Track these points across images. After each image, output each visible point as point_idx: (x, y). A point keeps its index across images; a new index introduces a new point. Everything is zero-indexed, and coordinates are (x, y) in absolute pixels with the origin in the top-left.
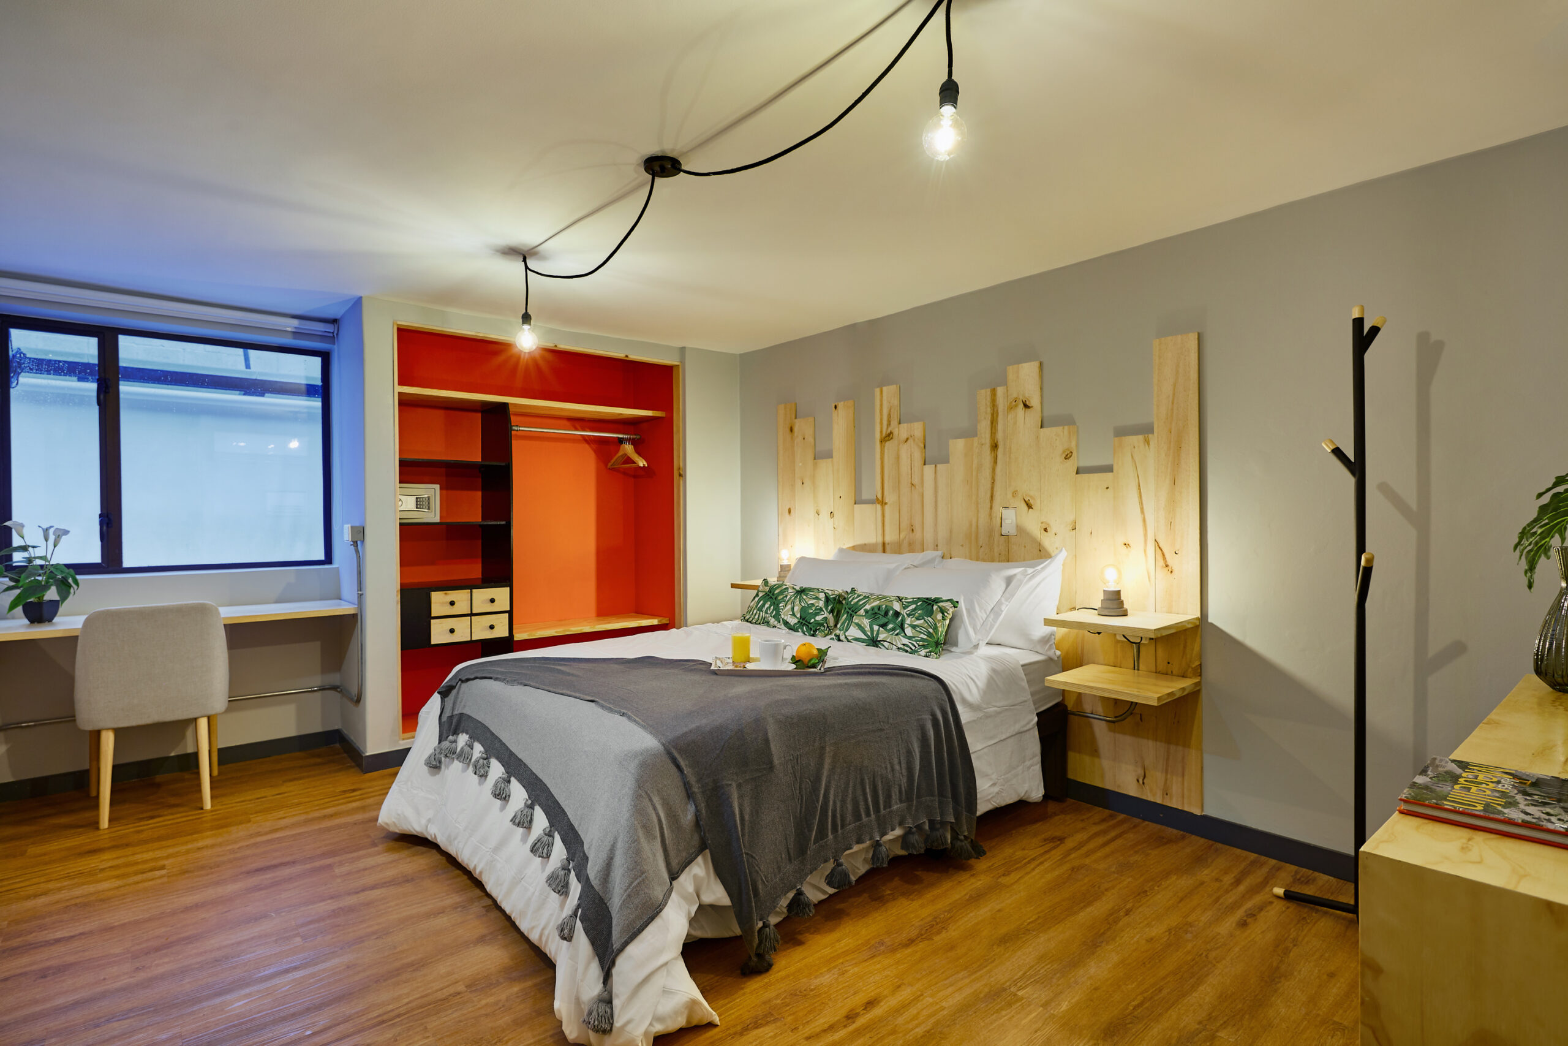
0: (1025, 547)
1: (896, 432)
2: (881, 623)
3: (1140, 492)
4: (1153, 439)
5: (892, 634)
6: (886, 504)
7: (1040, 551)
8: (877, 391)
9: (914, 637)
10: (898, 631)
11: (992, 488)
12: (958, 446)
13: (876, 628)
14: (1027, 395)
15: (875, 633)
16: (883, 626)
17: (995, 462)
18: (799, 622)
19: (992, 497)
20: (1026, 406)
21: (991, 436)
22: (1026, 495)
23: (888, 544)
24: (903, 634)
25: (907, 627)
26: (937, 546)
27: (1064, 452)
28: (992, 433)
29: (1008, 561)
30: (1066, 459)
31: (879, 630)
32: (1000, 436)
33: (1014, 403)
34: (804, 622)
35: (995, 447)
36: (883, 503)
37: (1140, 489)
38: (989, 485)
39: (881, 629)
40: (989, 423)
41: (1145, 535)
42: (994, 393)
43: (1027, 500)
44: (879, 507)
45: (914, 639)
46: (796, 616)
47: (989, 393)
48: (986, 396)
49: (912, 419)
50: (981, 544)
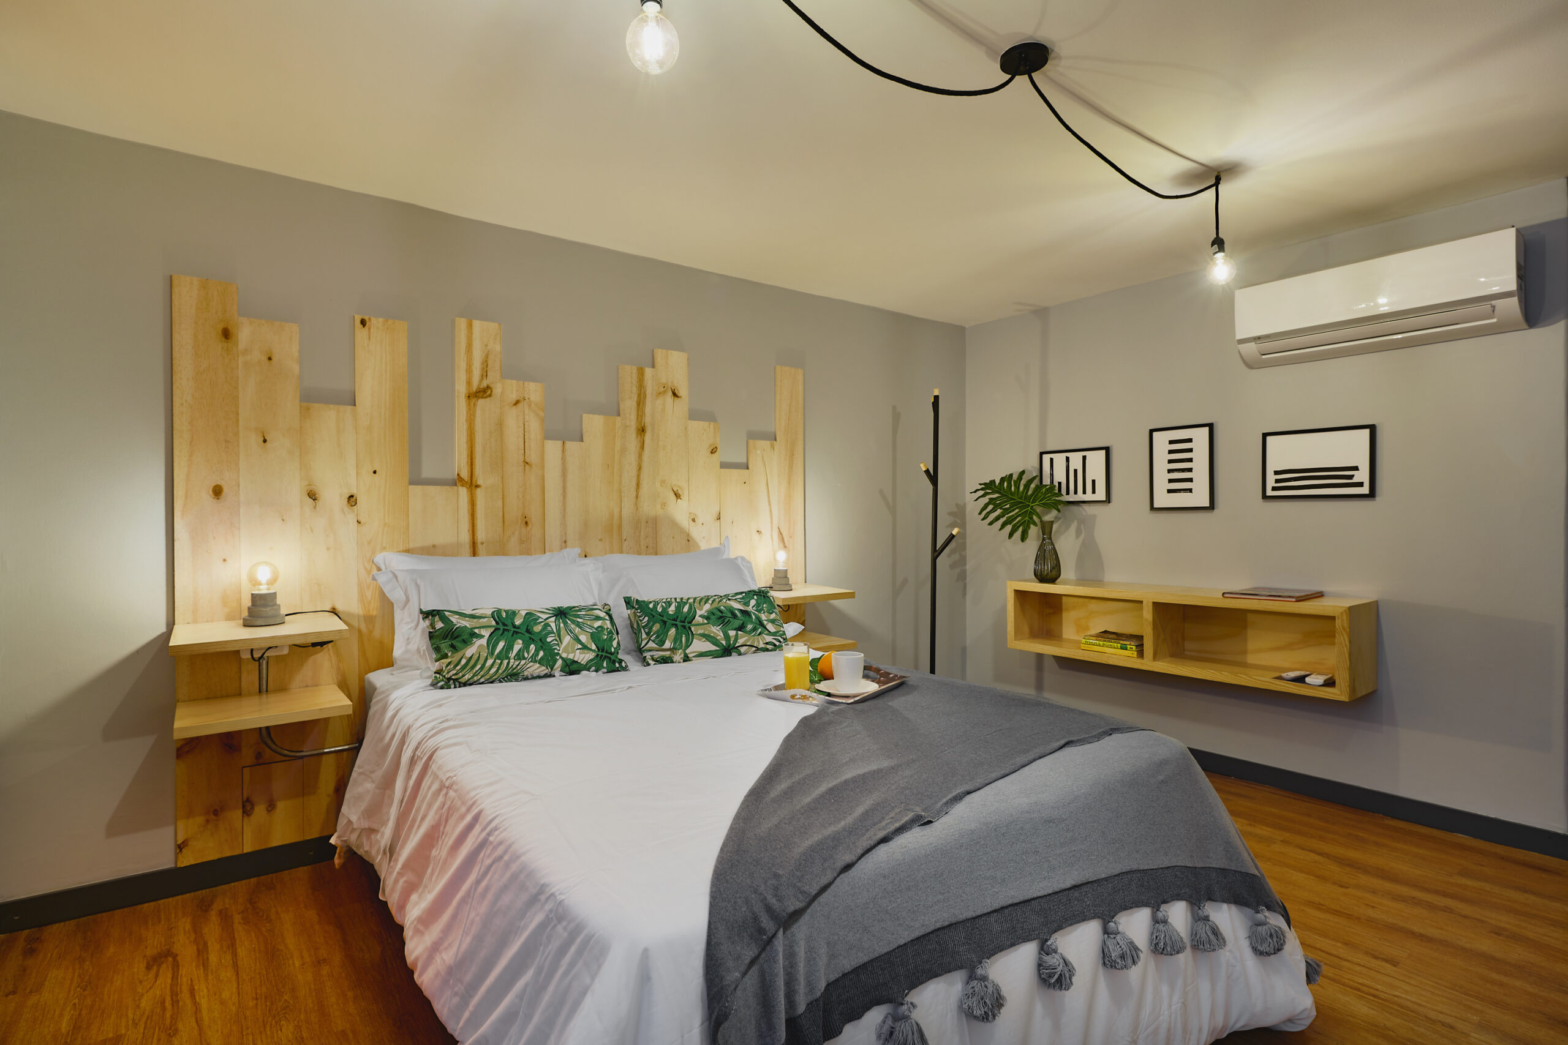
0: (673, 538)
1: (498, 389)
2: (737, 626)
3: (768, 488)
4: (776, 444)
5: (754, 635)
6: (477, 486)
7: (688, 541)
8: (462, 323)
9: (778, 632)
10: (760, 630)
11: (639, 476)
12: (594, 424)
13: (732, 633)
14: (676, 384)
15: (732, 640)
16: (741, 628)
17: (642, 447)
18: (597, 655)
19: (638, 485)
20: (675, 394)
21: (637, 418)
22: (675, 485)
23: (482, 543)
24: (766, 632)
25: (767, 624)
26: (565, 542)
27: (710, 446)
28: (638, 415)
29: (656, 554)
30: (712, 453)
31: (737, 635)
32: (647, 420)
33: (663, 389)
34: (604, 654)
35: (642, 430)
36: (472, 485)
37: (768, 485)
38: (634, 472)
39: (739, 632)
40: (635, 404)
41: (772, 523)
42: (641, 373)
43: (675, 490)
44: (463, 492)
45: (778, 635)
46: (590, 649)
47: (635, 371)
48: (631, 373)
49: (523, 376)
50: (625, 538)
